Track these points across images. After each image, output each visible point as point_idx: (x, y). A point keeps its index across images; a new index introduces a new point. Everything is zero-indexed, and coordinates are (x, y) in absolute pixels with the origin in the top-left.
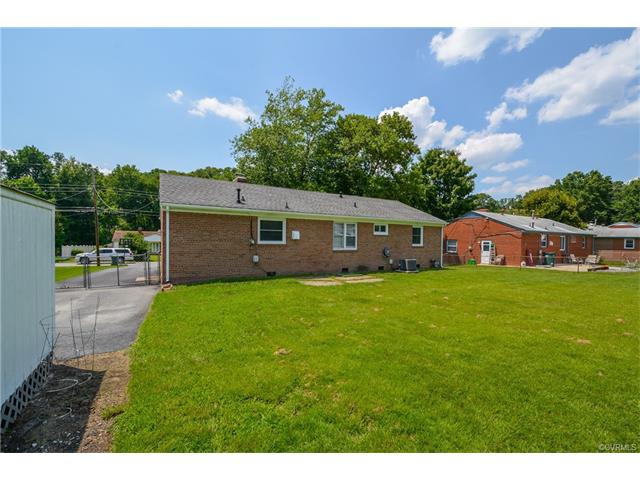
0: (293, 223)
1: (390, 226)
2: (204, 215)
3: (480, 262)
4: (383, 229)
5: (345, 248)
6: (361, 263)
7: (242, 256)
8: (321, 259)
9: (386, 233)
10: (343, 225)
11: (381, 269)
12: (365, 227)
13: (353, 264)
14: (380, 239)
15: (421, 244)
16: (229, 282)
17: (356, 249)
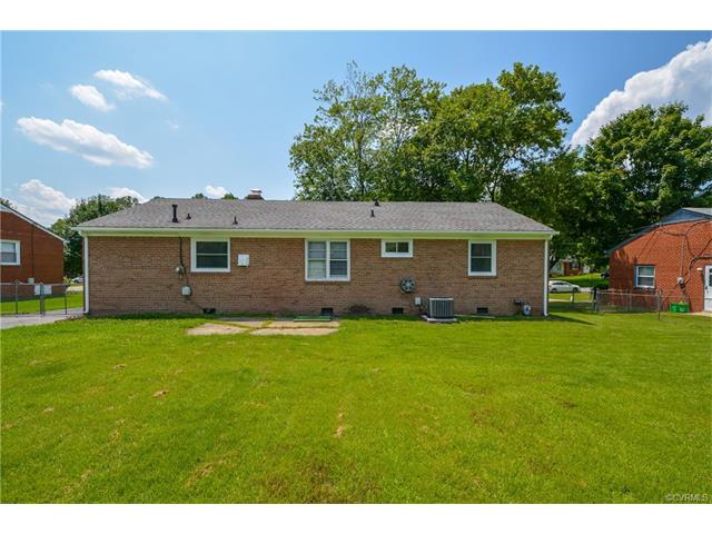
0: (242, 244)
1: (416, 242)
2: (125, 238)
3: (702, 308)
4: (403, 247)
5: (329, 278)
6: (356, 301)
7: (170, 287)
8: (284, 294)
9: (410, 255)
10: (324, 243)
11: (397, 312)
12: (365, 246)
13: (340, 301)
14: (394, 264)
15: (493, 273)
16: (148, 318)
17: (347, 278)
